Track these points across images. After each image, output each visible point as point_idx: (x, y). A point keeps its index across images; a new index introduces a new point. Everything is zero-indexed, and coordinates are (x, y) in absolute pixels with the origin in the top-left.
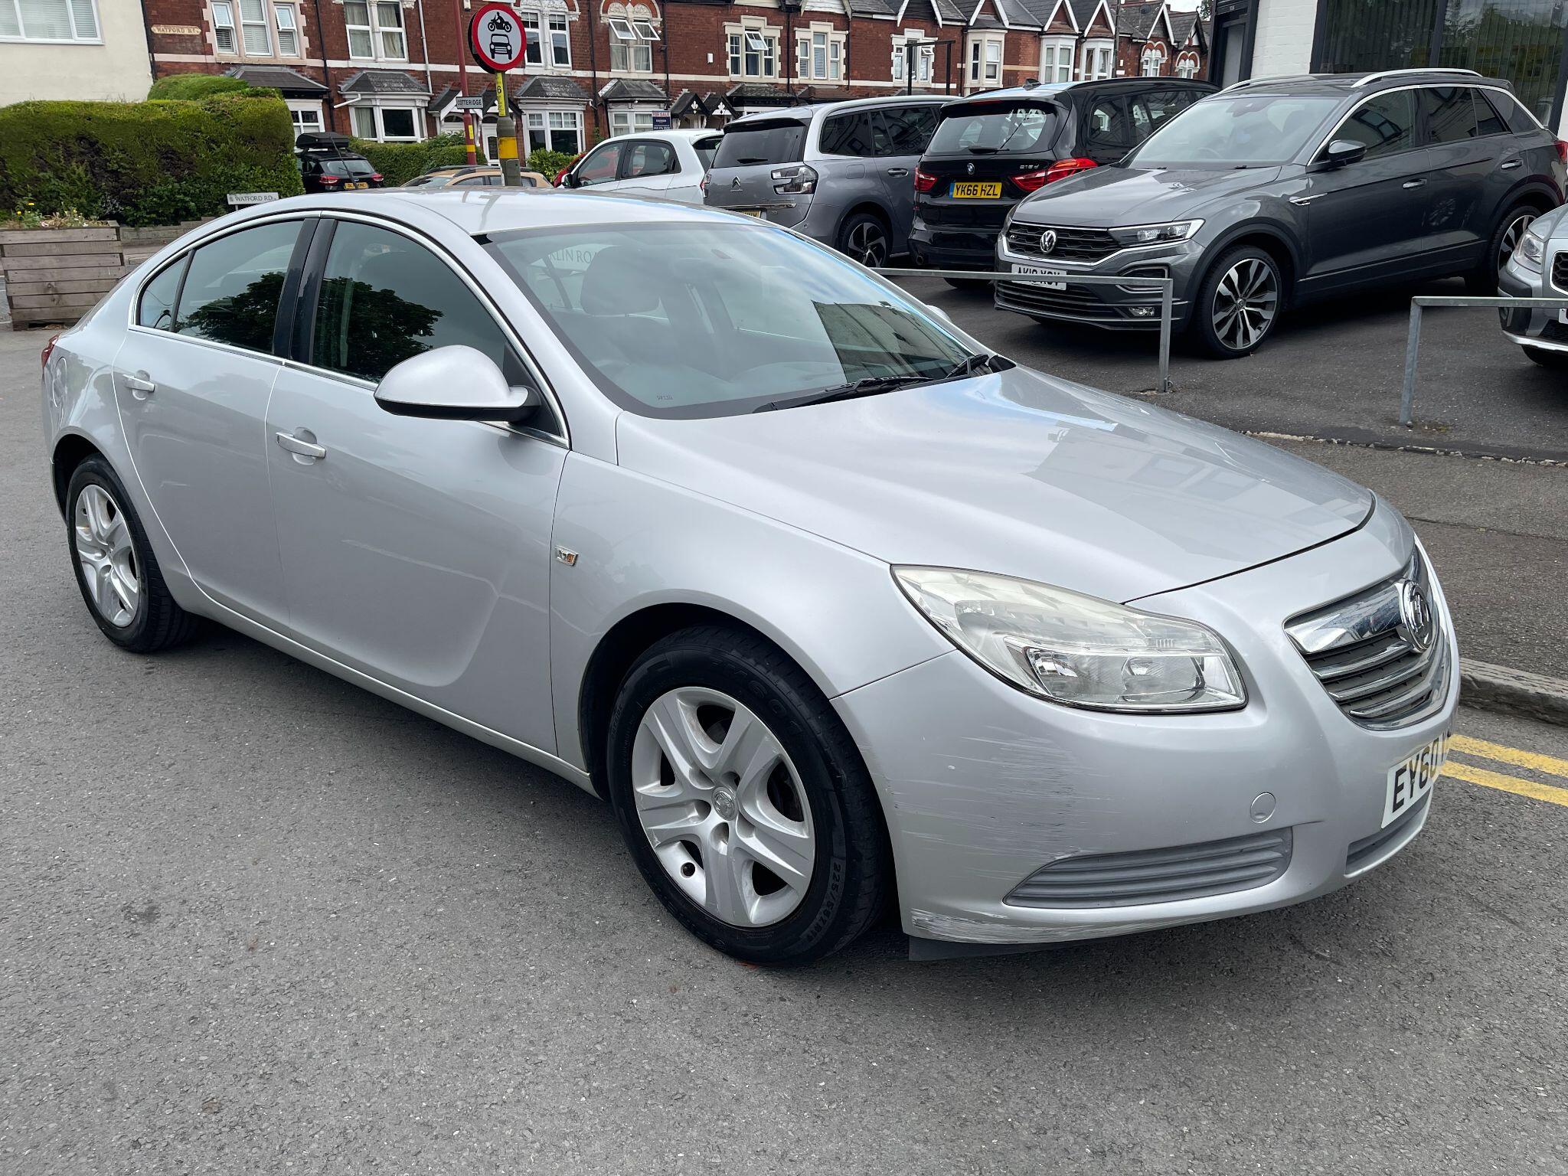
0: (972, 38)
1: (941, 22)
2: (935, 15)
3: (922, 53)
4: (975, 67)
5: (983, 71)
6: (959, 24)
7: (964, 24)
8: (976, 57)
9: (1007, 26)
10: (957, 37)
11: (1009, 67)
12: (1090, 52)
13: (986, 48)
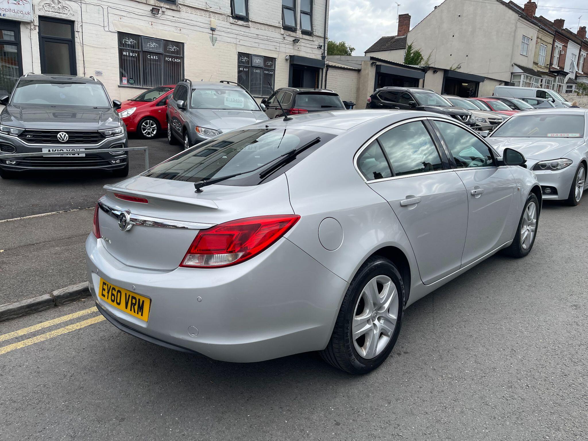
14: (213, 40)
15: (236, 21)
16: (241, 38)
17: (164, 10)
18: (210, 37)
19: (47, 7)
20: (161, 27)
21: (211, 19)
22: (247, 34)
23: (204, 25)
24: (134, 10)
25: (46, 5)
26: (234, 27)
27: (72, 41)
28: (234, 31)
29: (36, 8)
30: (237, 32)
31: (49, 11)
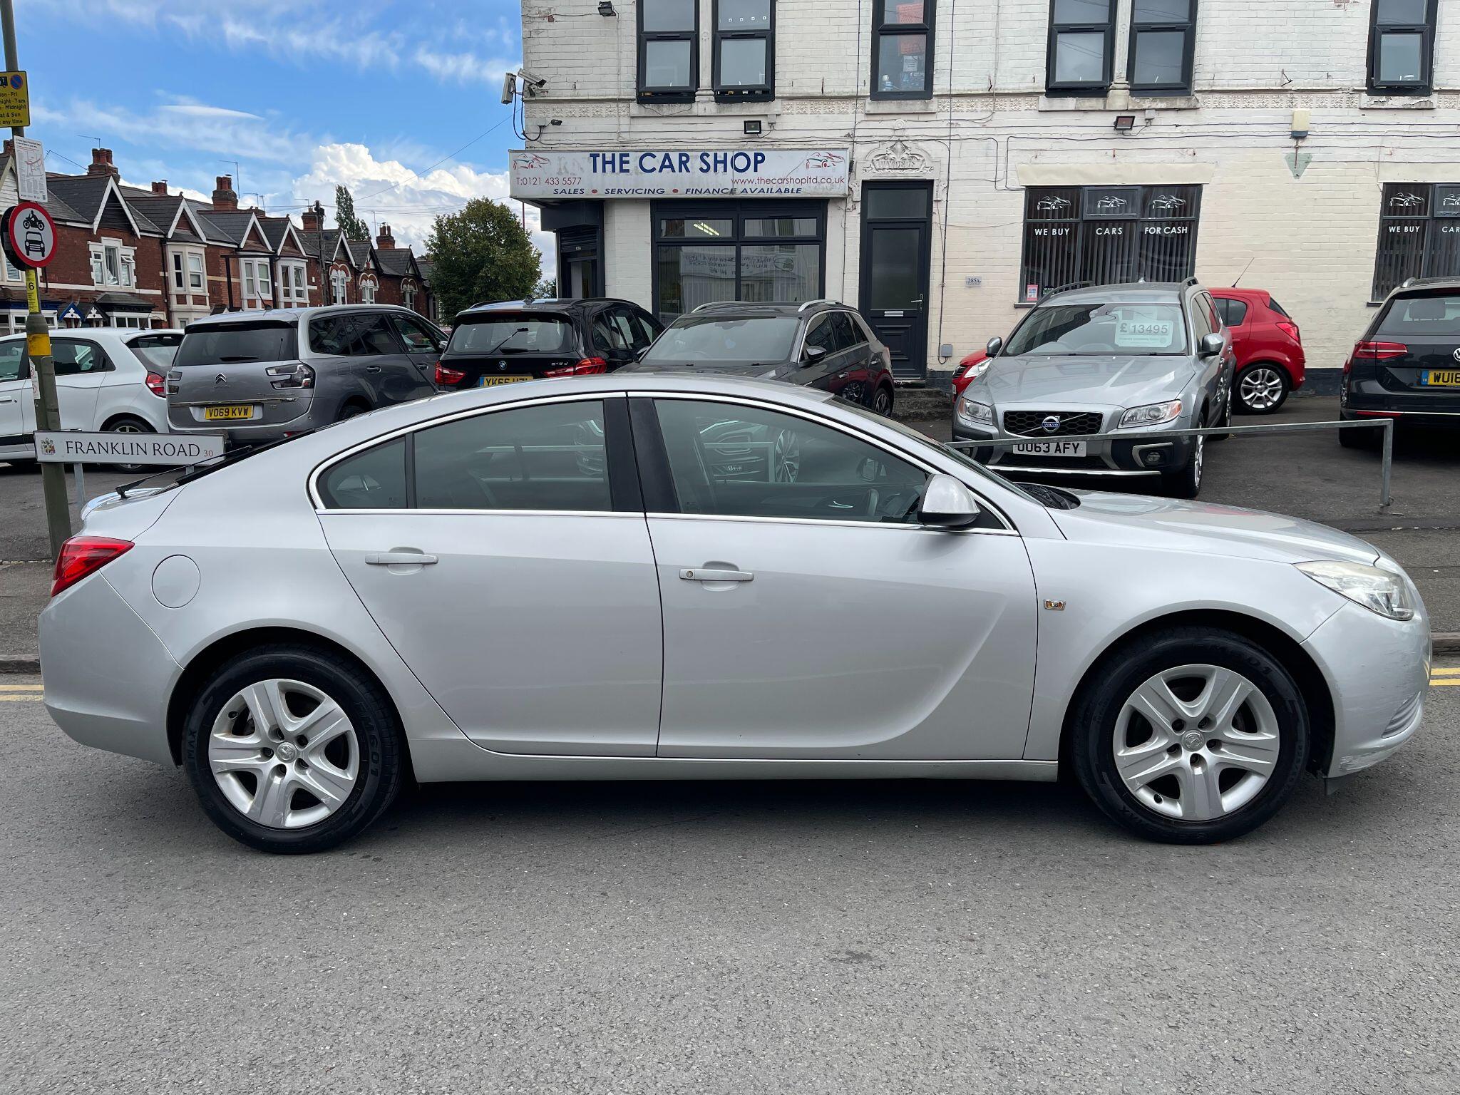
0: (171, 250)
1: (139, 234)
2: (131, 227)
3: (122, 260)
4: (179, 276)
5: (187, 280)
6: (157, 236)
7: (162, 237)
8: (178, 266)
9: (204, 240)
10: (156, 246)
11: (211, 278)
12: (286, 270)
13: (188, 260)
14: (1297, 165)
15: (1384, 99)
16: (1397, 142)
17: (1149, 114)
18: (1288, 158)
19: (880, 161)
20: (1139, 157)
21: (1292, 109)
22: (1423, 129)
23: (1271, 129)
24: (1072, 130)
25: (878, 158)
26: (1371, 117)
27: (925, 222)
28: (1371, 129)
29: (859, 168)
30: (1385, 129)
31: (883, 169)
